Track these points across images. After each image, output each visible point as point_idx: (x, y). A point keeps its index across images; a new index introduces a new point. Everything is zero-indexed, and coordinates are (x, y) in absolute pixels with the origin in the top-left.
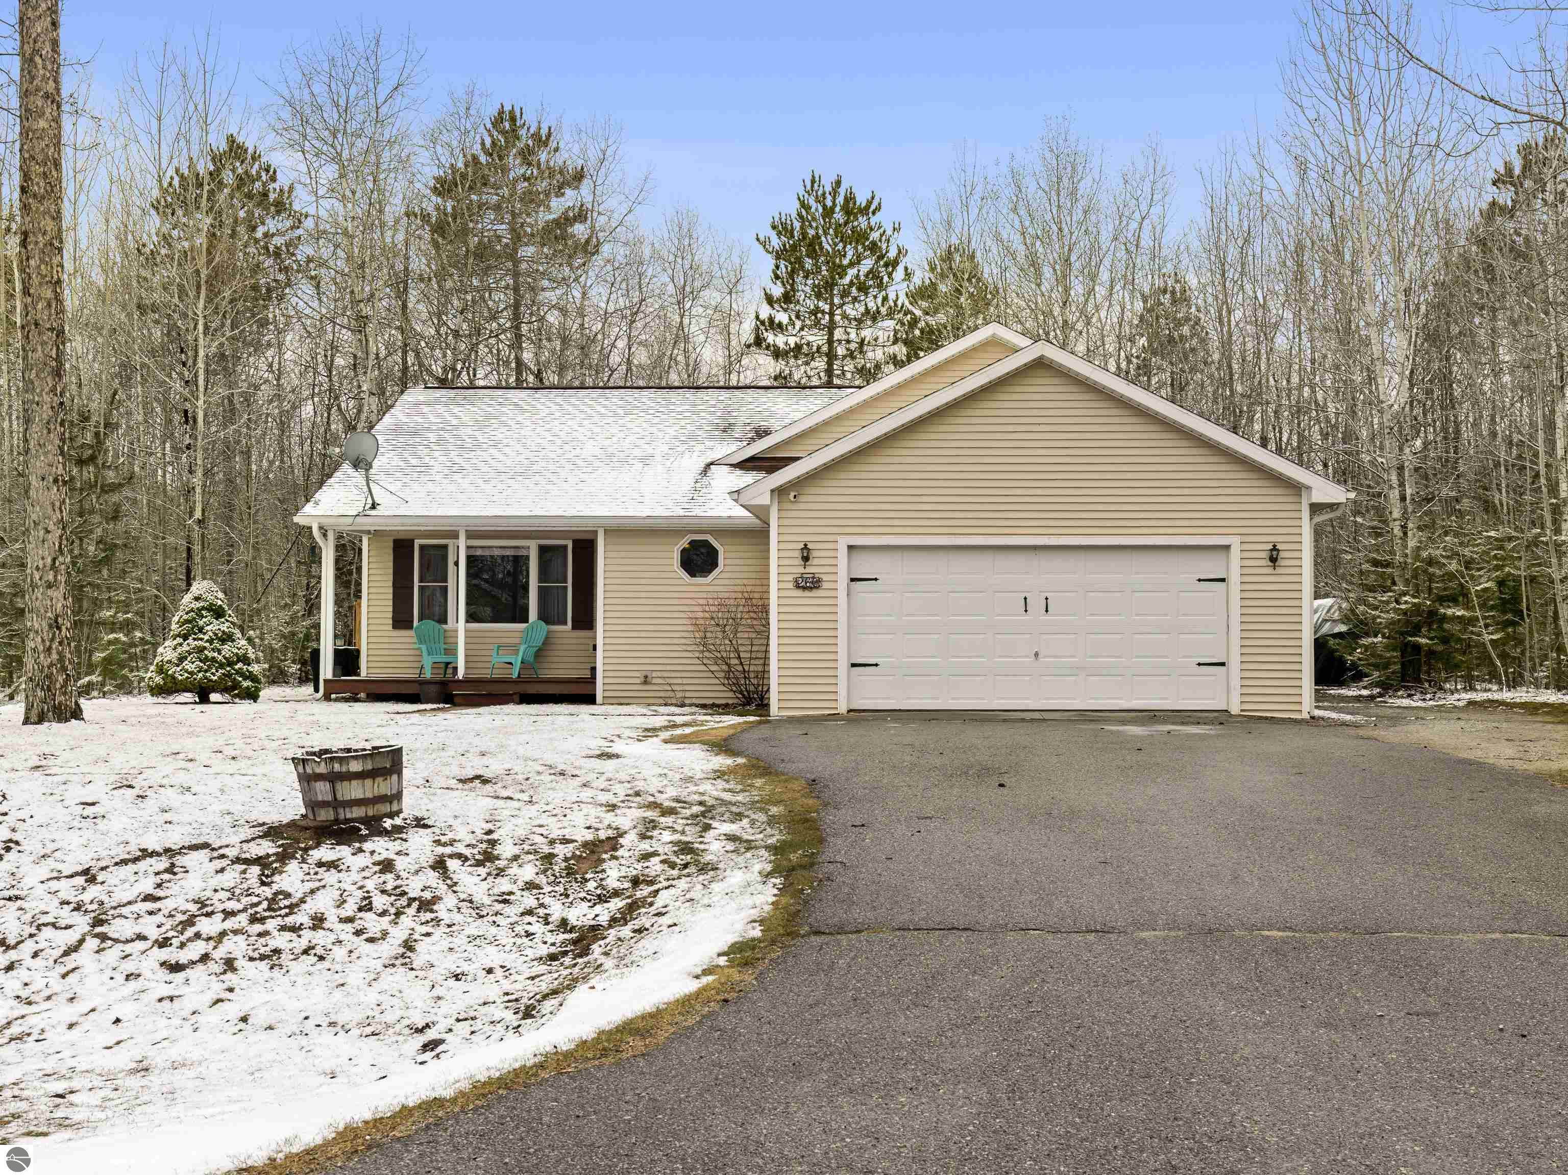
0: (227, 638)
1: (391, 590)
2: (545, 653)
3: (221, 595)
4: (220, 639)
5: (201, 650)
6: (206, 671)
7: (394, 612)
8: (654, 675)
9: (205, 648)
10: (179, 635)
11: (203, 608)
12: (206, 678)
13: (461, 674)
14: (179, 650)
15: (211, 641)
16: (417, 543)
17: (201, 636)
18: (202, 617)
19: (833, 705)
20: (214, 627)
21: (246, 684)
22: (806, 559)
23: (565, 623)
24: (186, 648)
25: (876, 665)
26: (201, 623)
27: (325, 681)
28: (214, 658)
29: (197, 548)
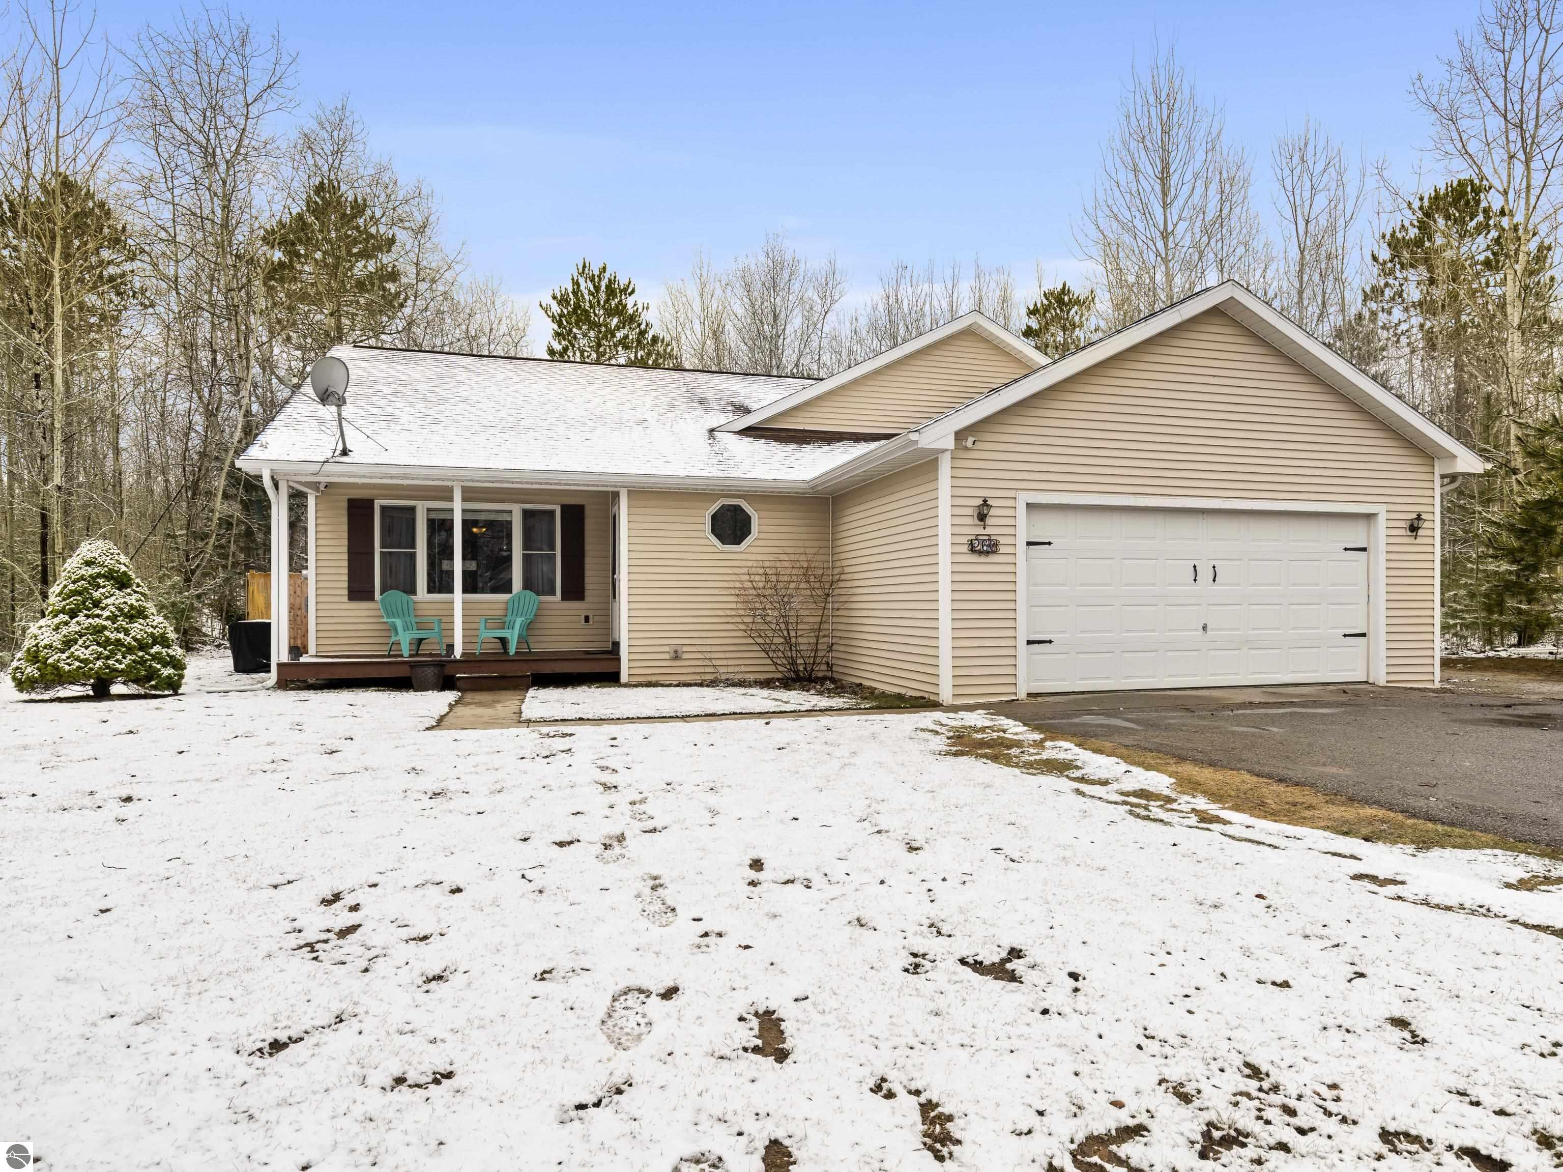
0: (137, 614)
1: (346, 557)
2: (538, 626)
3: (124, 559)
4: (126, 616)
5: (101, 629)
6: (108, 658)
7: (350, 581)
8: (685, 649)
9: (105, 628)
10: (63, 611)
11: (99, 575)
12: (108, 667)
13: (458, 653)
14: (64, 630)
15: (113, 618)
16: (378, 503)
17: (98, 612)
18: (98, 586)
19: (1011, 689)
20: (116, 599)
21: (167, 672)
22: (982, 517)
23: (553, 592)
24: (74, 627)
25: (1050, 642)
26: (96, 595)
27: (279, 665)
28: (119, 640)
29: (56, 517)
